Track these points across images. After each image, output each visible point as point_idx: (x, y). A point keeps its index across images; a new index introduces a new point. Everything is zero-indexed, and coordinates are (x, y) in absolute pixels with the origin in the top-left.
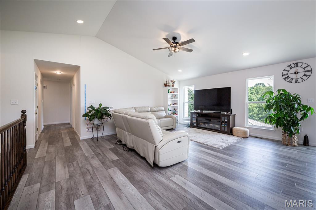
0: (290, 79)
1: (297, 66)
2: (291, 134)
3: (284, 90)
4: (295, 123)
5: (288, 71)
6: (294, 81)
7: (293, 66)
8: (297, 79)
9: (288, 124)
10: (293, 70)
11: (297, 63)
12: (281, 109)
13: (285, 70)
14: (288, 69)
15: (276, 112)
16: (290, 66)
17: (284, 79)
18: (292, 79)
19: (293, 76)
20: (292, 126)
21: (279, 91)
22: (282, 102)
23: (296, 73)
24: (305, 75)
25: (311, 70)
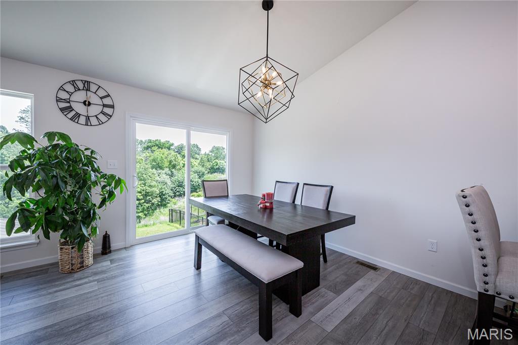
0: (73, 113)
1: (88, 90)
2: (83, 239)
3: (63, 137)
4: (89, 217)
5: (71, 94)
6: (82, 120)
7: (81, 85)
8: (88, 118)
9: (75, 220)
11: (89, 83)
12: (57, 187)
13: (61, 88)
14: (70, 88)
15: (42, 192)
16: (73, 83)
17: (62, 110)
18: (78, 115)
19: (79, 108)
20: (84, 224)
21: (50, 136)
22: (59, 165)
23: (87, 103)
24: (102, 112)
25: (112, 107)
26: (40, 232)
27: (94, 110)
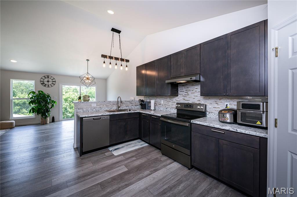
0: (44, 84)
1: (48, 78)
2: (46, 117)
3: (42, 91)
4: (48, 111)
5: (44, 79)
6: (47, 86)
7: (46, 77)
8: (48, 85)
9: (44, 112)
10: (46, 80)
11: (48, 76)
12: (40, 103)
13: (42, 78)
14: (44, 78)
15: (37, 105)
16: (44, 76)
17: (41, 84)
18: (46, 85)
19: (46, 83)
20: (47, 113)
21: (39, 92)
22: (41, 98)
23: (48, 81)
24: (52, 83)
25: (55, 82)
26: (36, 113)
27: (50, 83)
